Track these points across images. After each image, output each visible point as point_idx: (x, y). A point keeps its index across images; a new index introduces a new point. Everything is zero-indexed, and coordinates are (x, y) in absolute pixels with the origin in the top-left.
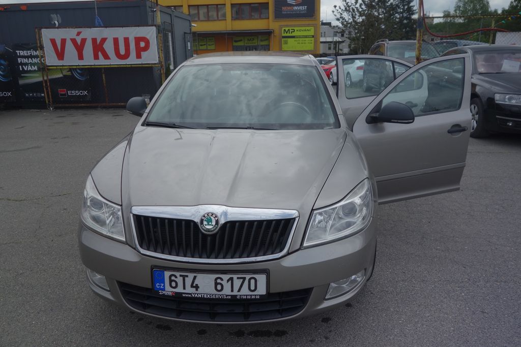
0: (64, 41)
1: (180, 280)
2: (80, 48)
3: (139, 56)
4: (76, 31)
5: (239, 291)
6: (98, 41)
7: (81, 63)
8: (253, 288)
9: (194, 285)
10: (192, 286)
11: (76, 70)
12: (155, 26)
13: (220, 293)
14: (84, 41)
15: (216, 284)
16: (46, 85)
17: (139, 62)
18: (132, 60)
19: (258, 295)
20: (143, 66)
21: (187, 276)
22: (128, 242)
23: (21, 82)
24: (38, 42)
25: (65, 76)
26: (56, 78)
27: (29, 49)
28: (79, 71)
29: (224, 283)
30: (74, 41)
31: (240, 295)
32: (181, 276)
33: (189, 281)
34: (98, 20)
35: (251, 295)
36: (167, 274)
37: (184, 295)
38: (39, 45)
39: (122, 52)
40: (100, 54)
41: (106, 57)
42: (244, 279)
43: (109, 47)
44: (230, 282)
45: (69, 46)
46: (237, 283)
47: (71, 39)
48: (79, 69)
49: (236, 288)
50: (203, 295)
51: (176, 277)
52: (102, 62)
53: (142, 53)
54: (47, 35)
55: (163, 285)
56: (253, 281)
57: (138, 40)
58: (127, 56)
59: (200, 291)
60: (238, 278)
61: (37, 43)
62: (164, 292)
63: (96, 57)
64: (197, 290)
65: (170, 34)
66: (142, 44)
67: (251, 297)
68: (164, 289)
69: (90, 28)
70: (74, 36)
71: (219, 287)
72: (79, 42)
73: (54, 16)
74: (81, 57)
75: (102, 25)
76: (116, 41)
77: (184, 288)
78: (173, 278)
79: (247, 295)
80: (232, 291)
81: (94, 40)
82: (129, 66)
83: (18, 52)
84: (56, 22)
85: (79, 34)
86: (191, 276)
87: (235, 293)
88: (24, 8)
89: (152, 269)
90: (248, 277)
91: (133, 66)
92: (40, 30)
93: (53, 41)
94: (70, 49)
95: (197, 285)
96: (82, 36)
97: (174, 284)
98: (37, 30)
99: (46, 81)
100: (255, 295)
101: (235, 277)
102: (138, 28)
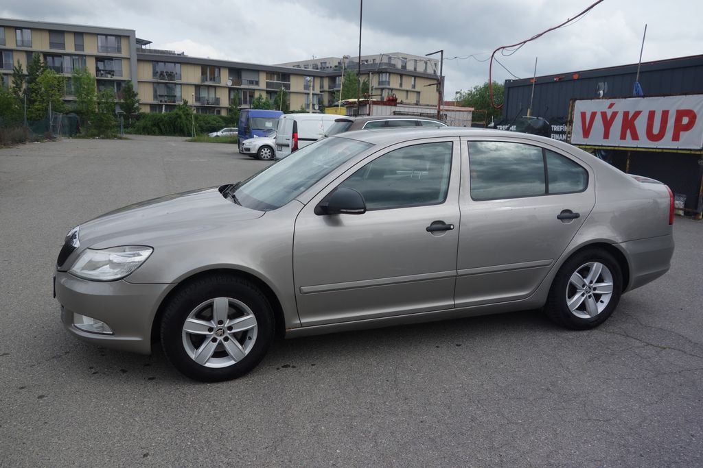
0: (594, 115)
2: (608, 124)
3: (676, 138)
4: (609, 102)
6: (630, 116)
7: (606, 143)
11: (601, 153)
14: (615, 114)
17: (675, 145)
18: (666, 143)
20: (679, 152)
24: (569, 115)
27: (562, 124)
28: (603, 153)
30: (604, 114)
34: (637, 87)
38: (569, 119)
39: (656, 130)
40: (628, 132)
41: (635, 137)
43: (641, 124)
45: (598, 121)
47: (602, 113)
48: (604, 150)
52: (629, 143)
53: (681, 133)
54: (580, 107)
57: (681, 114)
58: (660, 136)
61: (567, 118)
63: (623, 137)
66: (685, 120)
69: (625, 98)
70: (605, 108)
72: (609, 116)
73: (601, 84)
74: (606, 136)
75: (641, 94)
76: (652, 115)
81: (626, 114)
82: (660, 151)
83: (552, 126)
84: (601, 92)
85: (611, 106)
88: (576, 77)
91: (665, 151)
92: (575, 101)
93: (583, 115)
94: (598, 124)
96: (614, 109)
98: (571, 102)
102: (684, 96)
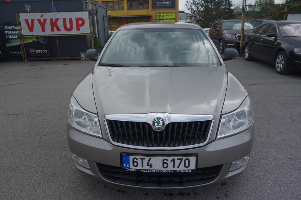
0: (33, 21)
1: (140, 161)
2: (43, 24)
3: (78, 29)
4: (40, 14)
5: (178, 167)
6: (54, 20)
7: (44, 33)
8: (187, 165)
9: (149, 164)
10: (148, 165)
11: (41, 38)
12: (88, 11)
13: (166, 169)
14: (45, 20)
15: (164, 163)
16: (23, 47)
17: (78, 32)
18: (74, 32)
19: (190, 170)
20: (81, 35)
21: (144, 159)
22: (104, 137)
23: (7, 45)
25: (34, 41)
26: (29, 43)
27: (12, 26)
28: (42, 38)
29: (169, 162)
30: (39, 20)
31: (179, 170)
32: (140, 158)
33: (145, 162)
34: (53, 8)
35: (186, 170)
36: (131, 158)
37: (142, 171)
38: (18, 23)
39: (68, 26)
40: (55, 28)
41: (59, 30)
42: (182, 159)
43: (60, 24)
44: (173, 162)
45: (36, 24)
46: (177, 162)
47: (37, 20)
48: (42, 37)
49: (176, 165)
50: (155, 170)
51: (137, 159)
52: (56, 33)
53: (80, 27)
54: (23, 17)
55: (128, 164)
56: (187, 161)
57: (78, 20)
58: (71, 29)
59: (153, 168)
60: (178, 159)
61: (17, 22)
62: (129, 169)
63: (53, 30)
64: (151, 167)
65: (95, 16)
66: (80, 22)
67: (186, 171)
68: (129, 168)
69: (49, 12)
70: (39, 17)
71: (165, 165)
72: (42, 21)
73: (26, 6)
74: (43, 30)
75: (56, 11)
76: (64, 20)
77: (142, 166)
78: (135, 160)
79: (183, 170)
80: (174, 167)
81: (51, 20)
82: (73, 35)
83: (5, 27)
84: (28, 9)
85: (42, 16)
86: (147, 158)
87: (176, 169)
89: (121, 155)
90: (184, 158)
91: (75, 35)
92: (19, 14)
93: (27, 21)
94: (37, 25)
95: (151, 164)
96: (44, 17)
97: (135, 164)
98: (16, 14)
99: (22, 45)
100: (189, 170)
101: (176, 158)
102: (77, 12)
